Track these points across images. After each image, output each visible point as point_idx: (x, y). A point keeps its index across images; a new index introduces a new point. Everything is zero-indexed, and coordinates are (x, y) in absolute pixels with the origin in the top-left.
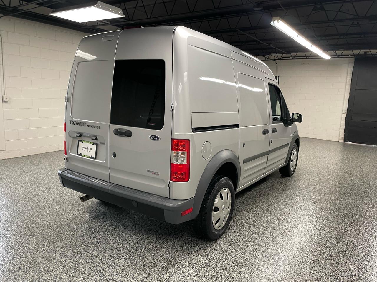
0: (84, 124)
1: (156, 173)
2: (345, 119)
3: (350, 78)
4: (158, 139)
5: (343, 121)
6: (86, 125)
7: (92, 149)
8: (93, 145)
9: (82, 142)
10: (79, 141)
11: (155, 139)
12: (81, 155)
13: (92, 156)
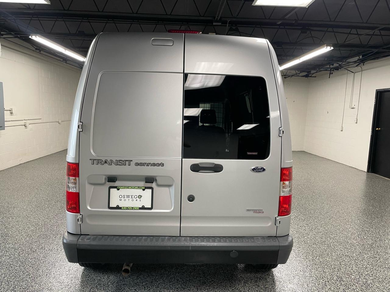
0: (127, 162)
1: (260, 211)
4: (264, 170)
6: (132, 163)
7: (140, 196)
8: (144, 190)
9: (118, 189)
10: (111, 187)
11: (260, 171)
12: (117, 208)
13: (143, 206)
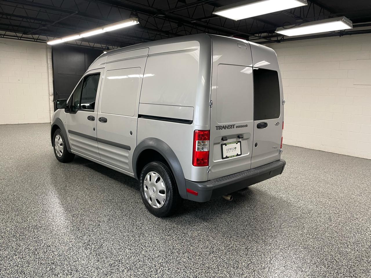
0: (233, 126)
1: (276, 147)
2: (54, 101)
3: (51, 62)
5: (51, 103)
6: (235, 126)
7: (236, 148)
8: (237, 143)
9: (226, 145)
10: (223, 144)
11: (278, 125)
12: (227, 157)
13: (237, 154)
